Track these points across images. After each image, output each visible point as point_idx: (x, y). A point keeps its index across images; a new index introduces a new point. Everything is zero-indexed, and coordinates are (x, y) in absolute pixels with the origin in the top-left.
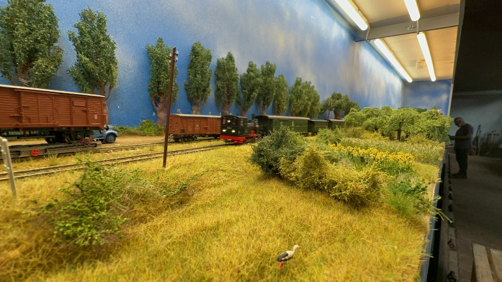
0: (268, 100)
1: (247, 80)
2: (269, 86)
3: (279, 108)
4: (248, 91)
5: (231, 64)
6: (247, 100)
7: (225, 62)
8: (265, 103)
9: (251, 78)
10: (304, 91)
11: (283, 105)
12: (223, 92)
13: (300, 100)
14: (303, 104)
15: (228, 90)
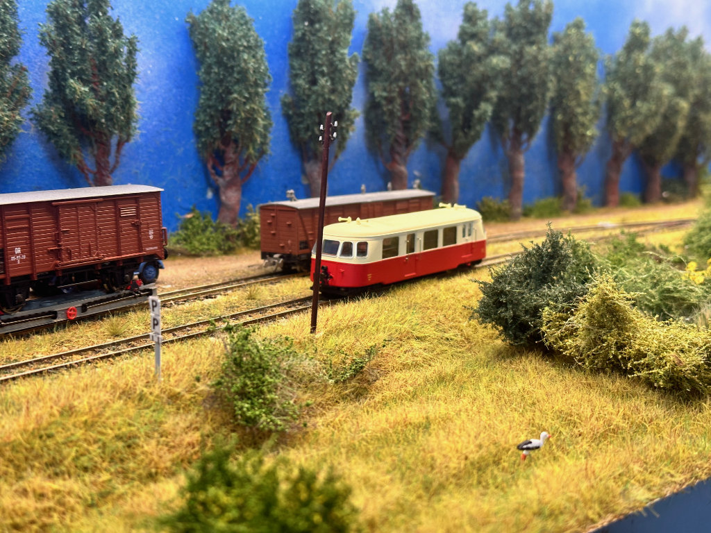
0: (528, 116)
1: (459, 66)
2: (531, 74)
3: (569, 136)
4: (465, 99)
5: (410, 27)
6: (463, 128)
7: (394, 24)
8: (520, 126)
9: (472, 59)
10: (659, 69)
11: (583, 125)
12: (391, 113)
13: (645, 100)
14: (656, 113)
15: (405, 107)
